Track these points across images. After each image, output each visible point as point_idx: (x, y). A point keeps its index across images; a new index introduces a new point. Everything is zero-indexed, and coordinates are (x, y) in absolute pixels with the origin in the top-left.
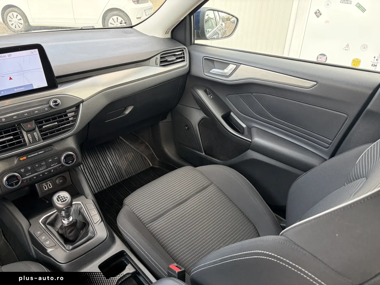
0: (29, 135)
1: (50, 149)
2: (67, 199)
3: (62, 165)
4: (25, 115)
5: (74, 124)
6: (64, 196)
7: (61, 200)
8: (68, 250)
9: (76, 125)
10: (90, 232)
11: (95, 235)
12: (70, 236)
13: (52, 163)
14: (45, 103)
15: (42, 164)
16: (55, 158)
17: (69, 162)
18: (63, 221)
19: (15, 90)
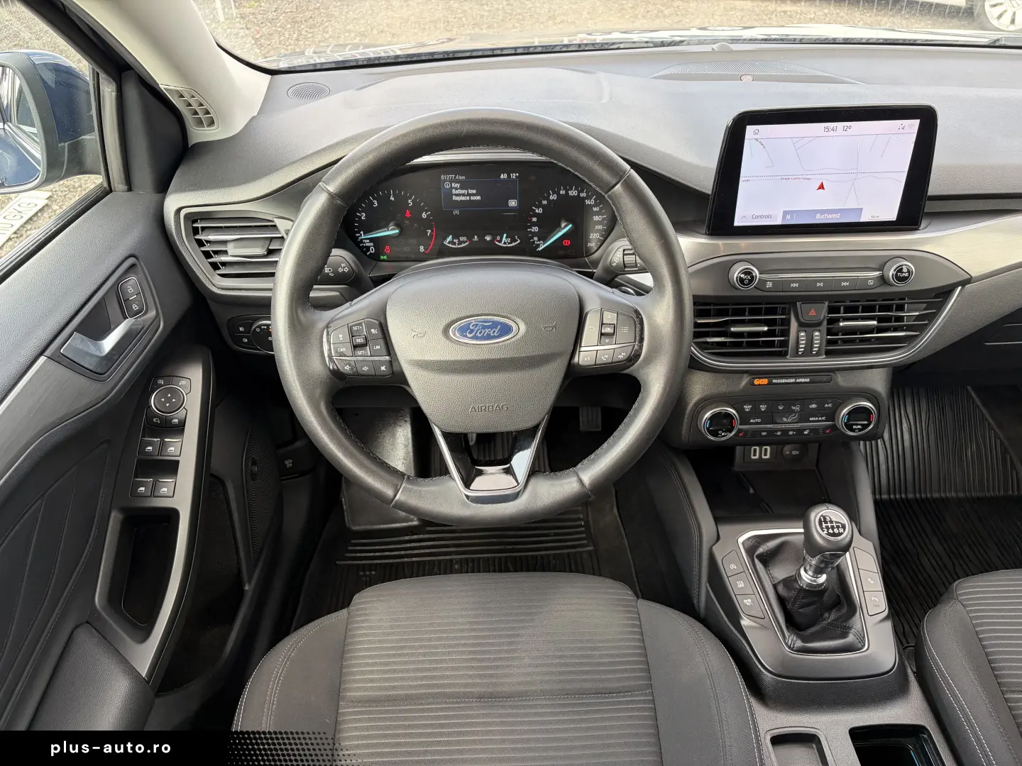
0: (802, 334)
1: (825, 379)
2: (842, 534)
3: (834, 428)
4: (818, 284)
5: (916, 336)
6: (836, 522)
7: (827, 528)
8: (789, 647)
9: (922, 339)
10: (853, 631)
11: (864, 645)
12: (803, 613)
13: (814, 413)
14: (873, 266)
15: (793, 408)
16: (826, 406)
17: (854, 427)
18: (802, 572)
19: (818, 216)
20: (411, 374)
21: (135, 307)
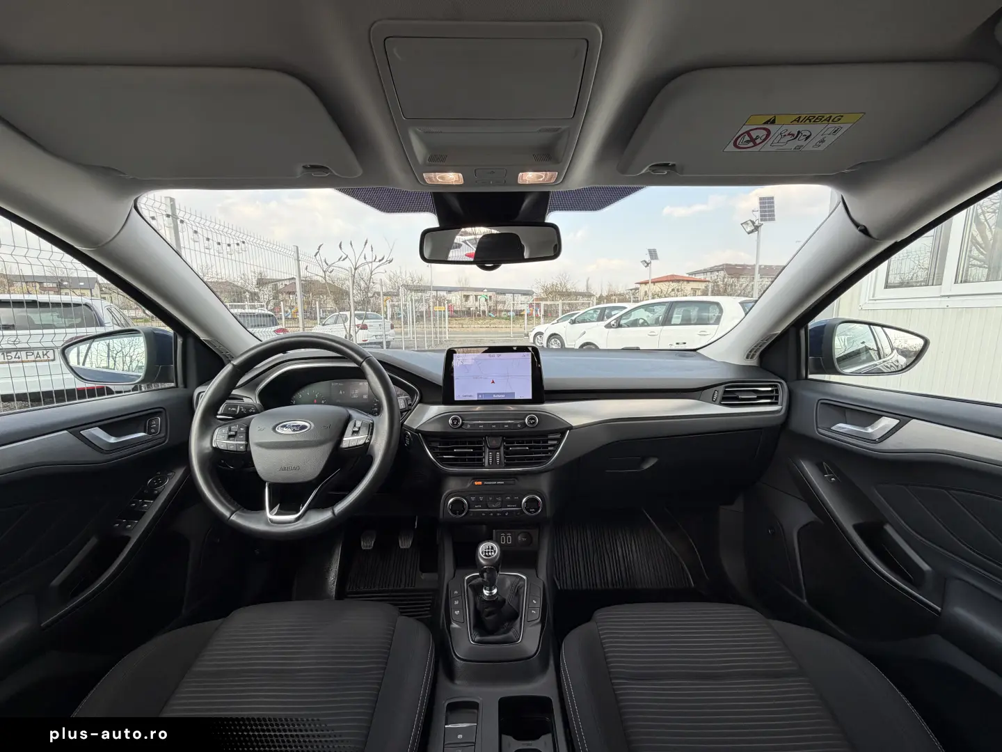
0: (490, 454)
1: (512, 482)
2: (493, 555)
3: (521, 511)
4: (493, 426)
5: (549, 456)
8: (473, 640)
9: (553, 458)
10: (514, 629)
11: (519, 639)
12: (487, 620)
13: (510, 502)
14: (519, 418)
15: (497, 499)
16: (515, 498)
17: (531, 510)
18: (485, 590)
19: (494, 396)
20: (254, 450)
21: (153, 431)
